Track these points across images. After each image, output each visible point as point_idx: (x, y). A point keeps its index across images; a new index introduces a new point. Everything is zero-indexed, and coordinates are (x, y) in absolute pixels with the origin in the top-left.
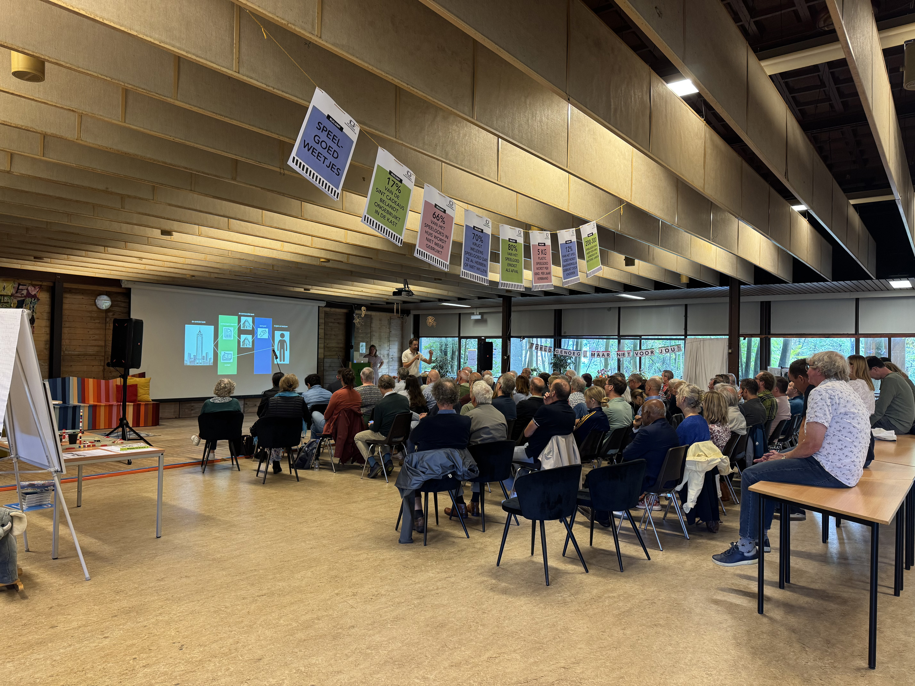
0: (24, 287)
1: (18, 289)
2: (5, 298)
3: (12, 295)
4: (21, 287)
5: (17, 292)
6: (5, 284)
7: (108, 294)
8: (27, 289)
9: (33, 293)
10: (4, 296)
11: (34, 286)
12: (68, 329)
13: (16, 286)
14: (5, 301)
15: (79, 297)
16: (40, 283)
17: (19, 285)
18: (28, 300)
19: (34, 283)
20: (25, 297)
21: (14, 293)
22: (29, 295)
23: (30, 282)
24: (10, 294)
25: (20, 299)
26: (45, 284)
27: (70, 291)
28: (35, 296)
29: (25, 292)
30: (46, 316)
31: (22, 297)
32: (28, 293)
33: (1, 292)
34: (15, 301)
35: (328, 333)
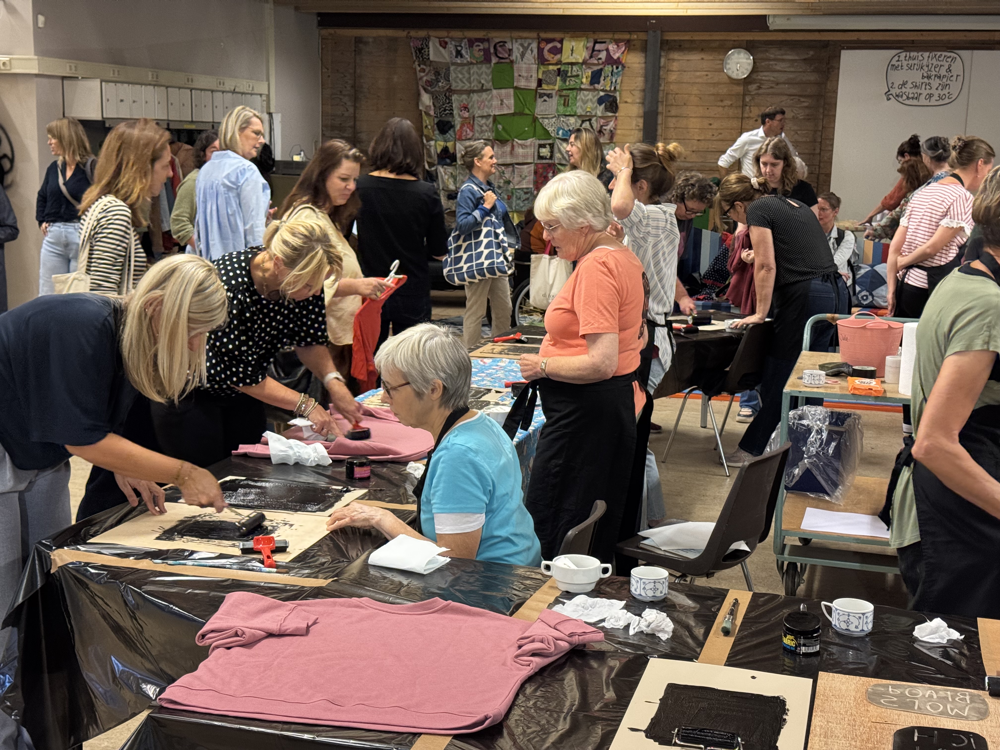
0: (603, 46)
1: (593, 50)
2: (575, 68)
3: (584, 62)
4: (598, 47)
5: (591, 57)
6: (573, 43)
7: (750, 47)
8: (607, 50)
9: (616, 56)
10: (572, 64)
11: (617, 42)
12: (674, 120)
13: (591, 45)
14: (574, 74)
15: (695, 57)
17: (596, 42)
18: (608, 69)
19: (617, 36)
20: (603, 63)
21: (588, 57)
22: (610, 60)
23: (611, 36)
24: (581, 61)
25: (596, 68)
26: (634, 37)
27: (680, 47)
28: (618, 61)
29: (603, 55)
30: (638, 96)
31: (598, 64)
32: (609, 56)
33: (566, 57)
34: (589, 72)
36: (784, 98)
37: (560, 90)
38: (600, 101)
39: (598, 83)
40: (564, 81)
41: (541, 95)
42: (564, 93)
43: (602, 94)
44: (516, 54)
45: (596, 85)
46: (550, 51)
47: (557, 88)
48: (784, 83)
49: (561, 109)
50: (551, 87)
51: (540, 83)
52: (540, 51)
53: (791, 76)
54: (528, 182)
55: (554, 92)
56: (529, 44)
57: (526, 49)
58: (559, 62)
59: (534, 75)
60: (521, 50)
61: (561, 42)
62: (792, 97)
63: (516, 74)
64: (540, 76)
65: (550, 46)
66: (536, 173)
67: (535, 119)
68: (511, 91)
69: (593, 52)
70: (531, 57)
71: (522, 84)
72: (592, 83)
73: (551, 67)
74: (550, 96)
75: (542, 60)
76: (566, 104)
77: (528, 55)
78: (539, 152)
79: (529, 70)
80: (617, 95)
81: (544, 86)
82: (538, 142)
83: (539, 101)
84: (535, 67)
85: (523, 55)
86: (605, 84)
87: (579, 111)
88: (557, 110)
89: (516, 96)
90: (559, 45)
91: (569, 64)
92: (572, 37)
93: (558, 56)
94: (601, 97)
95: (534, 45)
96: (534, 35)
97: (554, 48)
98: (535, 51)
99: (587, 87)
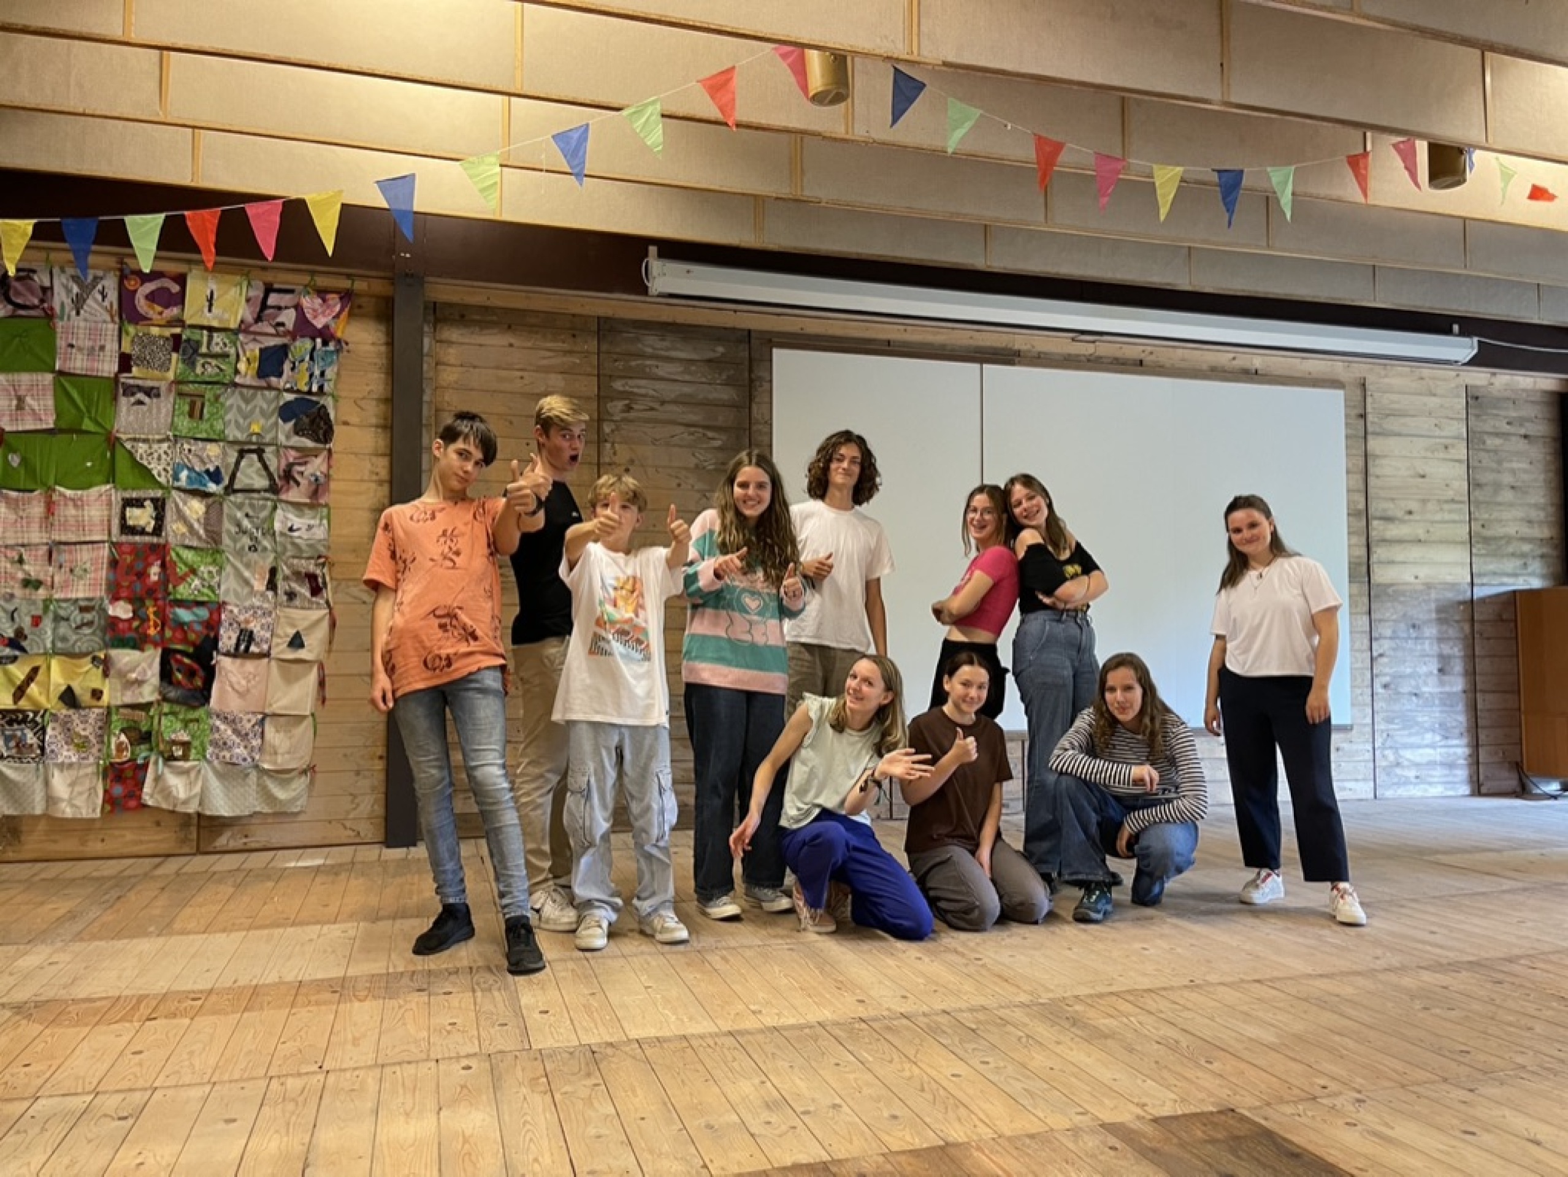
0: (286, 299)
1: (264, 306)
2: (217, 338)
3: (243, 328)
4: (273, 299)
5: (258, 319)
6: (213, 286)
8: (298, 307)
9: (319, 323)
10: (209, 329)
11: (322, 293)
13: (257, 293)
14: (217, 349)
16: (345, 284)
17: (269, 289)
18: (303, 345)
19: (321, 281)
20: (287, 333)
21: (250, 319)
22: (304, 327)
23: (306, 279)
24: (232, 324)
25: (272, 342)
26: (360, 285)
27: (462, 318)
28: (326, 334)
29: (288, 318)
30: (374, 413)
31: (278, 335)
32: (303, 319)
33: (195, 313)
34: (254, 350)
35: (1485, 477)
36: (679, 429)
37: (177, 382)
38: (286, 412)
39: (280, 375)
40: (190, 363)
41: (129, 391)
42: (191, 389)
43: (289, 397)
44: (61, 298)
45: (273, 380)
46: (151, 297)
47: (171, 375)
48: (675, 402)
49: (184, 424)
50: (156, 373)
51: (125, 362)
52: (126, 296)
53: (687, 389)
54: (93, 585)
55: (163, 386)
56: (97, 279)
57: (86, 289)
58: (176, 323)
59: (112, 346)
60: (76, 289)
61: (181, 280)
62: (692, 429)
63: (61, 343)
64: (127, 348)
65: (149, 287)
66: (114, 563)
67: (113, 442)
68: (49, 377)
69: (263, 310)
70: (101, 306)
71: (78, 363)
72: (261, 374)
73: (155, 331)
74: (151, 392)
75: (129, 315)
76: (195, 413)
77: (92, 303)
78: (123, 517)
79: (94, 332)
80: (328, 402)
81: (138, 371)
82: (120, 494)
83: (123, 401)
84: (112, 328)
85: (79, 303)
86: (294, 378)
87: (233, 433)
88: (172, 426)
89: (61, 391)
90: (175, 288)
91: (201, 327)
92: (210, 273)
93: (175, 311)
94: (288, 404)
95: (110, 284)
96: (110, 260)
97: (164, 290)
98: (113, 296)
99: (249, 380)
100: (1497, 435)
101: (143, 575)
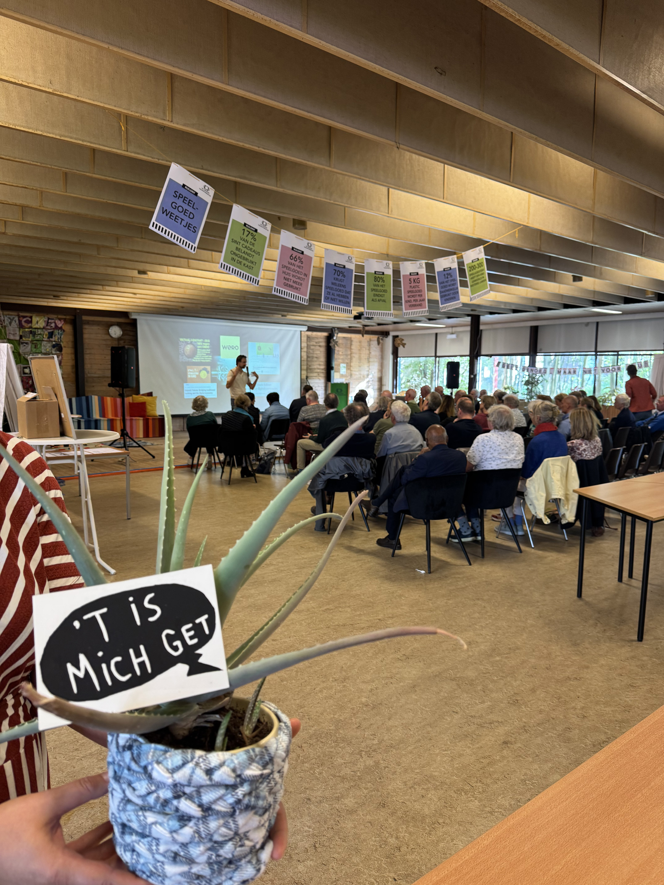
0: (53, 321)
1: (48, 322)
2: (39, 330)
3: (44, 328)
4: (50, 321)
5: (47, 325)
6: (38, 319)
7: (119, 325)
8: (55, 323)
9: (60, 326)
10: (37, 328)
11: (60, 319)
12: (88, 355)
13: (46, 320)
14: (39, 333)
15: (95, 328)
16: (64, 317)
17: (49, 319)
18: (56, 332)
19: (60, 317)
20: (53, 329)
21: (45, 325)
22: (56, 327)
23: (56, 316)
24: (42, 327)
25: (50, 331)
26: (68, 317)
27: (88, 323)
28: (61, 328)
29: (53, 325)
30: (71, 344)
31: (51, 329)
32: (56, 326)
33: (34, 325)
34: (46, 333)
35: (310, 355)
37: (32, 341)
38: (54, 346)
39: (52, 338)
40: (34, 336)
41: (22, 343)
42: (35, 342)
44: (7, 322)
45: (51, 339)
46: (25, 322)
47: (30, 339)
49: (33, 350)
50: (27, 339)
51: (21, 337)
52: (20, 321)
55: (29, 342)
56: (14, 318)
57: (12, 320)
58: (31, 327)
59: (18, 333)
60: (9, 320)
61: (31, 317)
63: (7, 332)
64: (21, 334)
65: (25, 319)
66: (22, 381)
67: (20, 355)
69: (48, 323)
70: (15, 324)
71: (11, 337)
72: (48, 338)
73: (27, 330)
74: (27, 343)
75: (21, 326)
76: (36, 348)
77: (13, 323)
78: (23, 371)
79: (14, 331)
80: (62, 343)
81: (24, 339)
82: (22, 366)
83: (21, 346)
84: (18, 329)
85: (10, 323)
86: (55, 339)
87: (43, 351)
88: (31, 350)
90: (30, 319)
91: (36, 328)
92: (37, 316)
93: (30, 325)
94: (54, 345)
95: (16, 319)
96: (16, 313)
97: (28, 320)
98: (17, 322)
99: (46, 339)
100: (313, 345)
101: (28, 383)
